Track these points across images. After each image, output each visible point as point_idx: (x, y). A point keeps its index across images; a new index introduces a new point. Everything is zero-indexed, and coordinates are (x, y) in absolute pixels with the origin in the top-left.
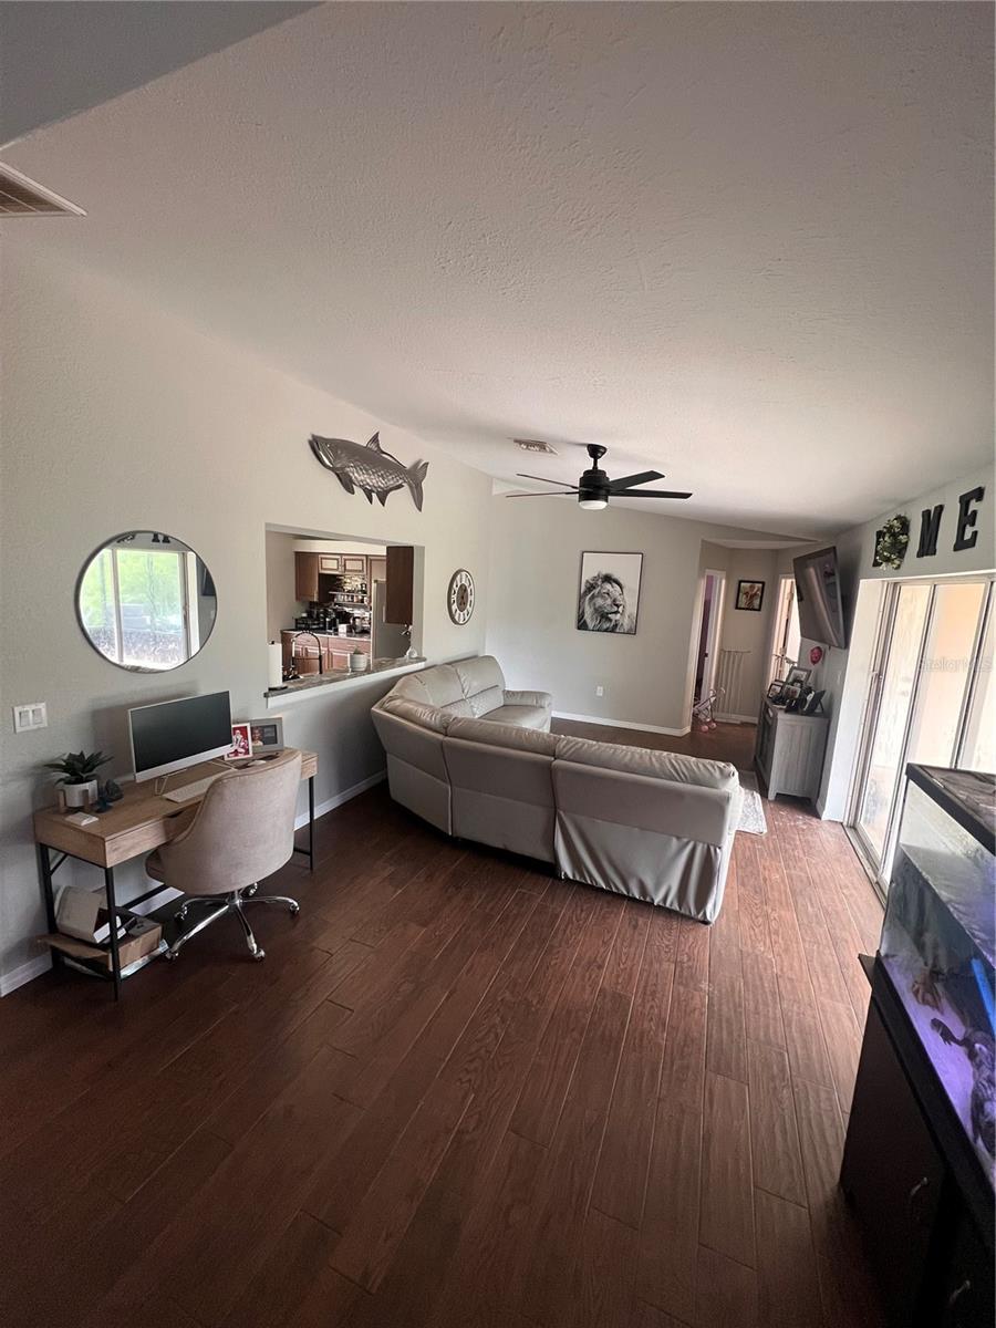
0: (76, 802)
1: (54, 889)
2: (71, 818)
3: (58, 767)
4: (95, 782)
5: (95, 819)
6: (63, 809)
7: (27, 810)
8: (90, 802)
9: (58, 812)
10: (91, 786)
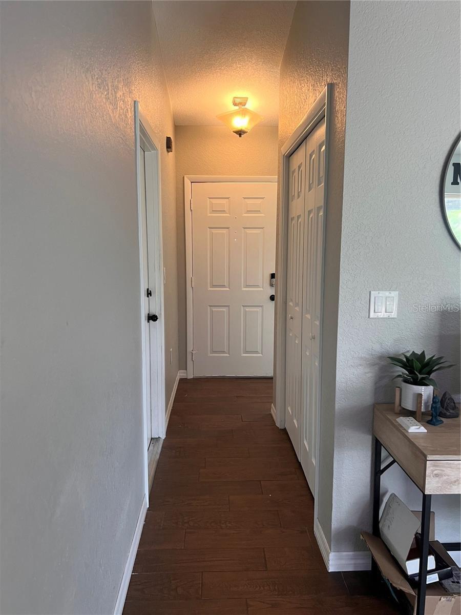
0: (409, 405)
1: (381, 491)
2: (403, 421)
3: (400, 361)
4: (431, 388)
5: (423, 430)
6: (397, 409)
7: (368, 400)
8: (423, 410)
9: (392, 410)
10: (426, 392)
